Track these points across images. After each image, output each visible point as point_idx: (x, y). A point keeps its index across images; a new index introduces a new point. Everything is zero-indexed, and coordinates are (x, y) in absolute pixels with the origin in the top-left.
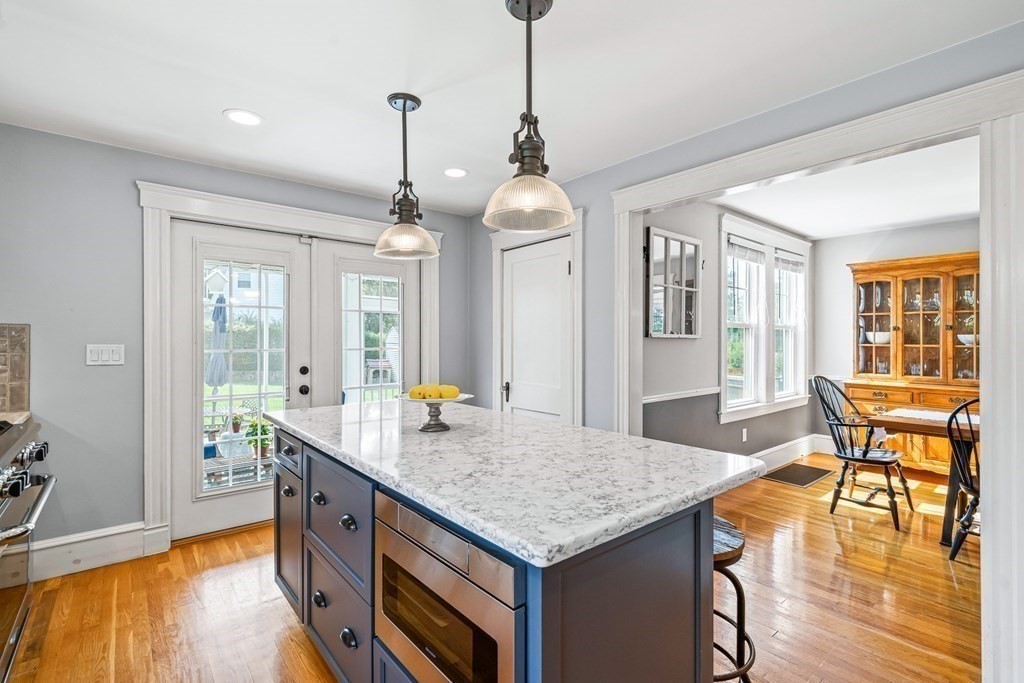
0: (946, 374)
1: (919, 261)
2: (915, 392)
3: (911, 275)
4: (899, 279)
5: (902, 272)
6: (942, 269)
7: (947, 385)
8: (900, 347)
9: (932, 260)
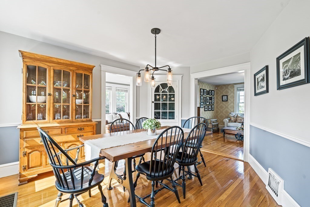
0: (72, 117)
1: (62, 61)
2: (63, 128)
3: (58, 68)
4: (51, 68)
5: (54, 65)
6: (71, 68)
7: (73, 122)
8: (52, 105)
9: (68, 62)
